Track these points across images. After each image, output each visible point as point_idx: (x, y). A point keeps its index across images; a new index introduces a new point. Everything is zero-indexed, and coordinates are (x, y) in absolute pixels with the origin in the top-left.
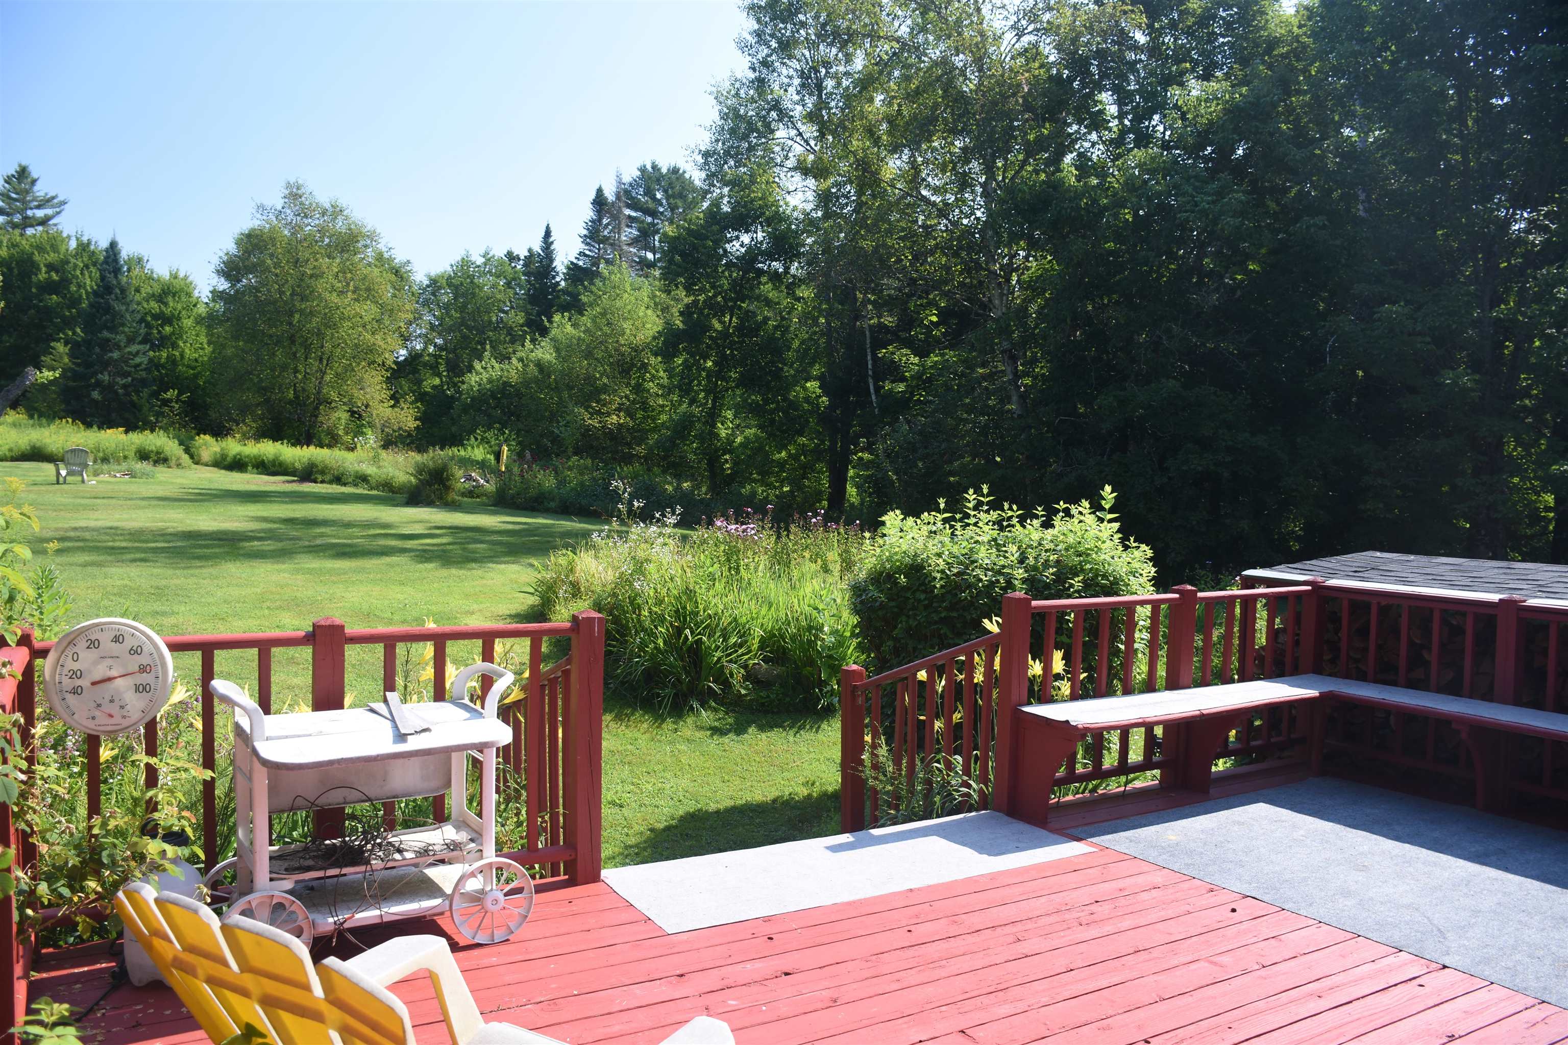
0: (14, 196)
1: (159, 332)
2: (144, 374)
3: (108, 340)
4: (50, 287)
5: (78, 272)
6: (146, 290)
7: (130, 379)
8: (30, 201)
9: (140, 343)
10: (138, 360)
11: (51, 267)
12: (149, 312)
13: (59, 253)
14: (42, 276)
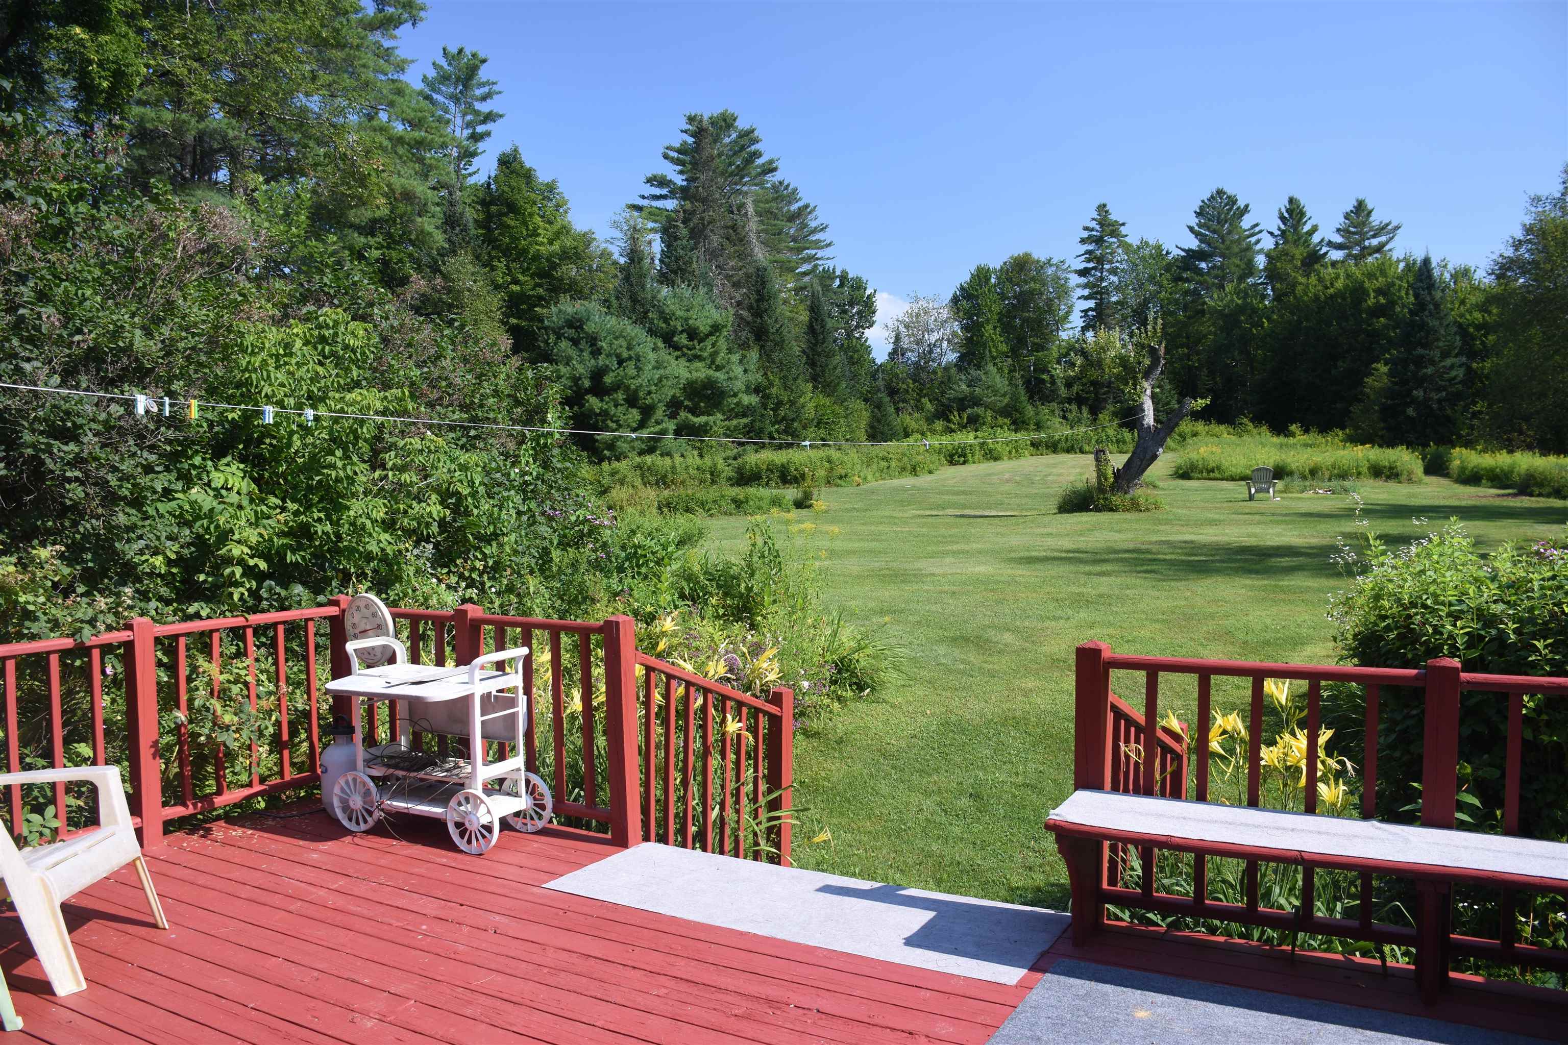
0: (1352, 229)
1: (1483, 343)
2: (1460, 387)
3: (1423, 356)
4: (1379, 311)
5: (1403, 293)
6: (1473, 299)
7: (1444, 394)
8: (1367, 232)
9: (1456, 356)
10: (1453, 373)
11: (1379, 292)
12: (1472, 324)
13: (1386, 277)
14: (1371, 301)
